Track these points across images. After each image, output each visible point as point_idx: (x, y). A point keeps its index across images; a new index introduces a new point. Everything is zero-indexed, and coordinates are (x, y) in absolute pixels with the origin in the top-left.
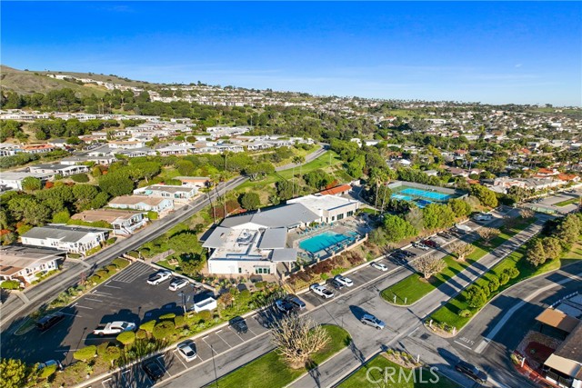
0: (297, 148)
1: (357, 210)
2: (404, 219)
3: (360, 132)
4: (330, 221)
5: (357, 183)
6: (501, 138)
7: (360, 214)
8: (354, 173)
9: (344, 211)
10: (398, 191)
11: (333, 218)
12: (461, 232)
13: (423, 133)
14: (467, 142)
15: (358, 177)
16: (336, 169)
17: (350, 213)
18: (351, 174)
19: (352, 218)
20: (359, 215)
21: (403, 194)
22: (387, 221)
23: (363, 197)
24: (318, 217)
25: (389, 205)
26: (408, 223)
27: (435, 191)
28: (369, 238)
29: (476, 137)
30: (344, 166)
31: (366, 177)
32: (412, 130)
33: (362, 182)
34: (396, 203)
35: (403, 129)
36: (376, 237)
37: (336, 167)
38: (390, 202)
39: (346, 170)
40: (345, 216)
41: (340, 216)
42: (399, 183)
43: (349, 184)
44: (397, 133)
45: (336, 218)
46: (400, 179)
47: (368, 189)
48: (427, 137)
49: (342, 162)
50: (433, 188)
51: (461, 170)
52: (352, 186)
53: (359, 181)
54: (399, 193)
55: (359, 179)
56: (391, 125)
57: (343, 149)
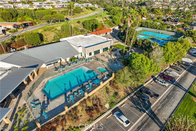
0: (87, 8)
1: (111, 47)
2: (149, 57)
3: (123, 6)
4: (88, 56)
5: (117, 28)
6: (187, 9)
7: (113, 49)
8: (116, 22)
9: (100, 48)
10: (140, 33)
11: (90, 54)
12: (187, 64)
13: (151, 7)
14: (171, 11)
15: (117, 24)
16: (105, 20)
17: (106, 49)
18: (114, 23)
19: (106, 53)
20: (113, 51)
21: (143, 35)
22: (134, 61)
23: (119, 36)
24: (78, 53)
25: (136, 43)
26: (152, 60)
27: (162, 33)
28: (115, 77)
29: (175, 9)
30: (111, 18)
31: (122, 25)
32: (146, 5)
33: (120, 27)
34: (141, 41)
35: (142, 5)
36: (122, 78)
37: (105, 18)
38: (137, 41)
39: (111, 20)
40: (101, 52)
41: (97, 52)
42: (141, 29)
43: (112, 29)
44: (139, 6)
45: (93, 54)
46: (141, 26)
47: (122, 31)
48: (153, 9)
49: (110, 16)
50: (161, 31)
51: (172, 23)
52: (113, 29)
53: (118, 27)
54: (141, 35)
55: (119, 25)
56: (137, 3)
57: (111, 9)
